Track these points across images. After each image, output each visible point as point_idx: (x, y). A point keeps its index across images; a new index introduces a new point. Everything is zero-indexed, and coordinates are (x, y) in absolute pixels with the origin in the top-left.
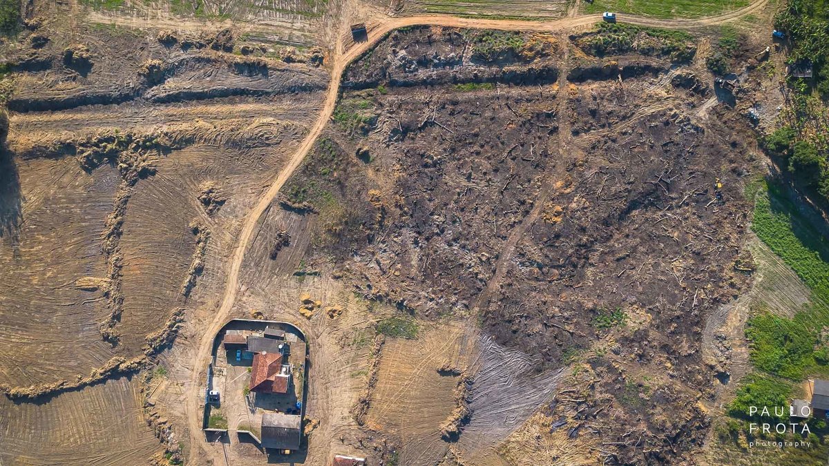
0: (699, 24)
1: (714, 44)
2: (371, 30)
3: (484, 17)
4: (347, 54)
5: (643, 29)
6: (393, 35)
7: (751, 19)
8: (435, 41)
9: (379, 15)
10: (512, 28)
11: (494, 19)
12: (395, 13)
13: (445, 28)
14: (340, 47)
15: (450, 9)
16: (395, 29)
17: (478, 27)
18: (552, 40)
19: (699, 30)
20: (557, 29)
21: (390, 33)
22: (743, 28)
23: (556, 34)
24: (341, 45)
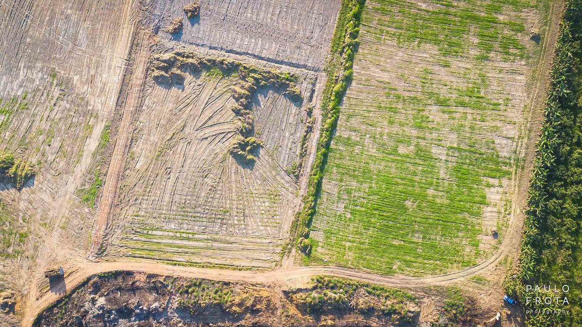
0: (422, 283)
1: (439, 306)
2: (69, 276)
3: (192, 264)
4: (41, 301)
5: (363, 286)
6: (92, 282)
7: (479, 280)
8: (138, 288)
9: (78, 259)
10: (222, 278)
11: (203, 267)
12: (97, 257)
13: (150, 276)
14: (34, 293)
15: (156, 255)
16: (95, 275)
17: (184, 275)
18: (264, 294)
19: (423, 290)
20: (270, 281)
21: (89, 279)
22: (471, 290)
23: (269, 287)
24: (36, 289)
